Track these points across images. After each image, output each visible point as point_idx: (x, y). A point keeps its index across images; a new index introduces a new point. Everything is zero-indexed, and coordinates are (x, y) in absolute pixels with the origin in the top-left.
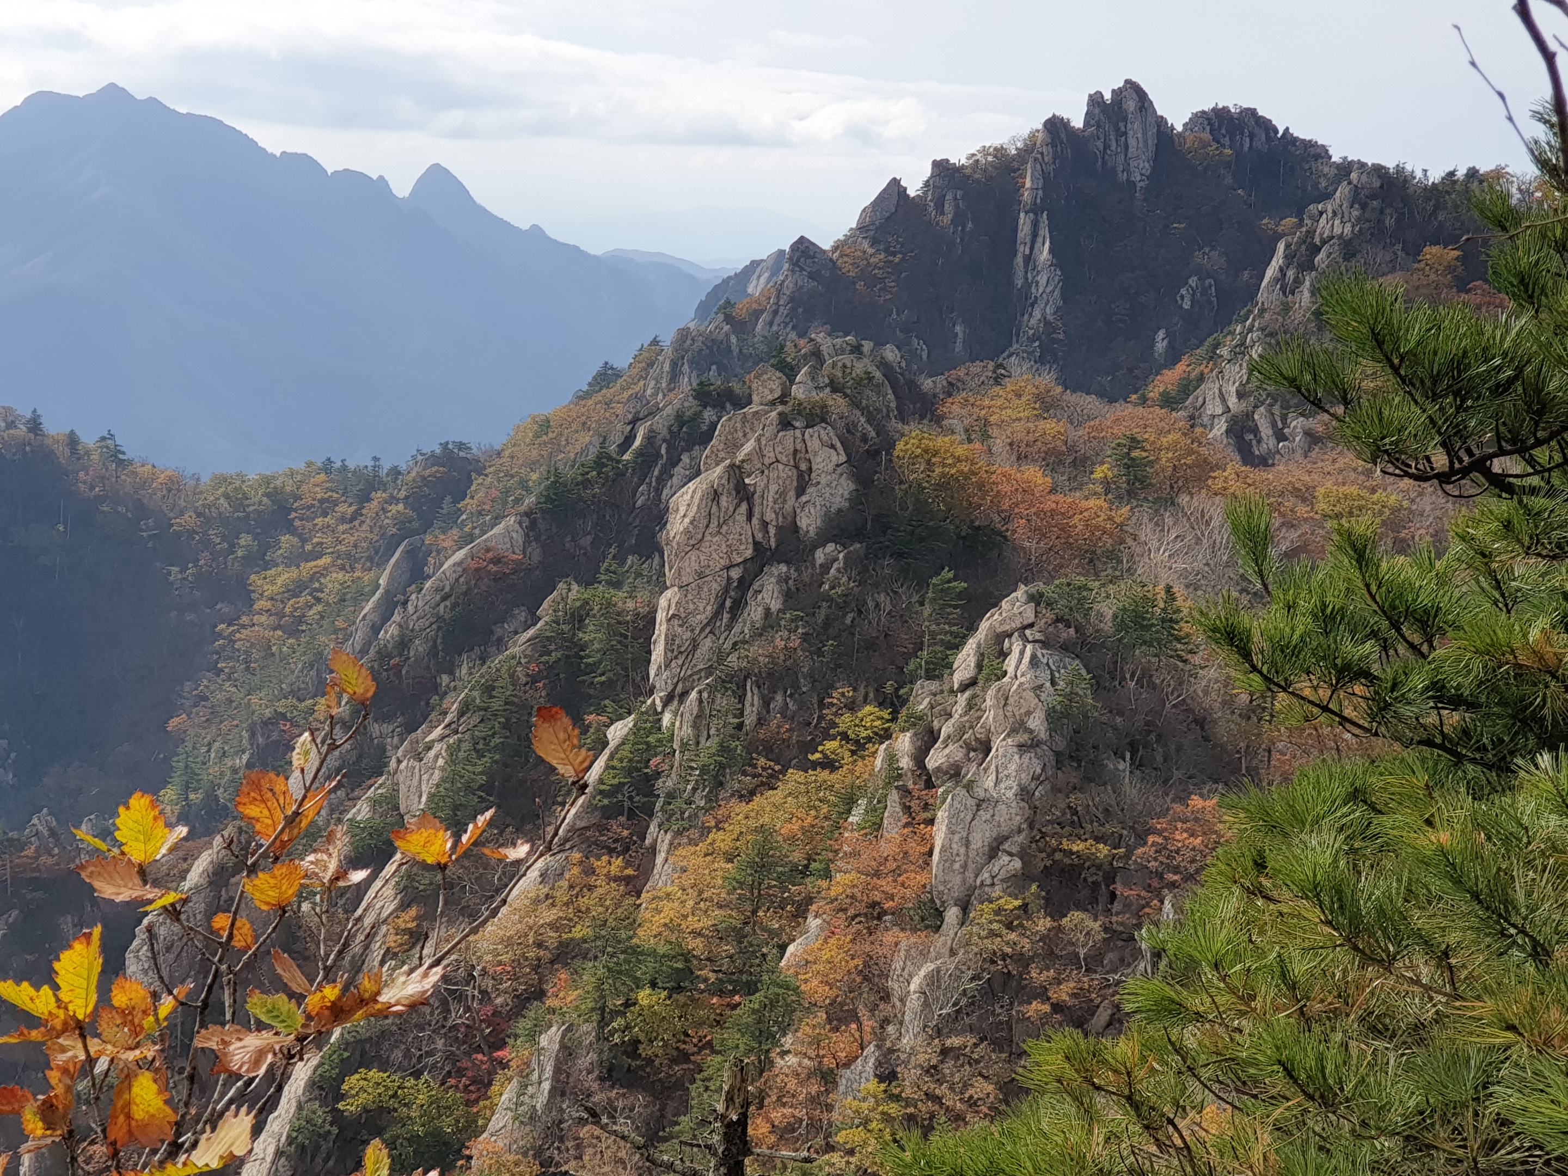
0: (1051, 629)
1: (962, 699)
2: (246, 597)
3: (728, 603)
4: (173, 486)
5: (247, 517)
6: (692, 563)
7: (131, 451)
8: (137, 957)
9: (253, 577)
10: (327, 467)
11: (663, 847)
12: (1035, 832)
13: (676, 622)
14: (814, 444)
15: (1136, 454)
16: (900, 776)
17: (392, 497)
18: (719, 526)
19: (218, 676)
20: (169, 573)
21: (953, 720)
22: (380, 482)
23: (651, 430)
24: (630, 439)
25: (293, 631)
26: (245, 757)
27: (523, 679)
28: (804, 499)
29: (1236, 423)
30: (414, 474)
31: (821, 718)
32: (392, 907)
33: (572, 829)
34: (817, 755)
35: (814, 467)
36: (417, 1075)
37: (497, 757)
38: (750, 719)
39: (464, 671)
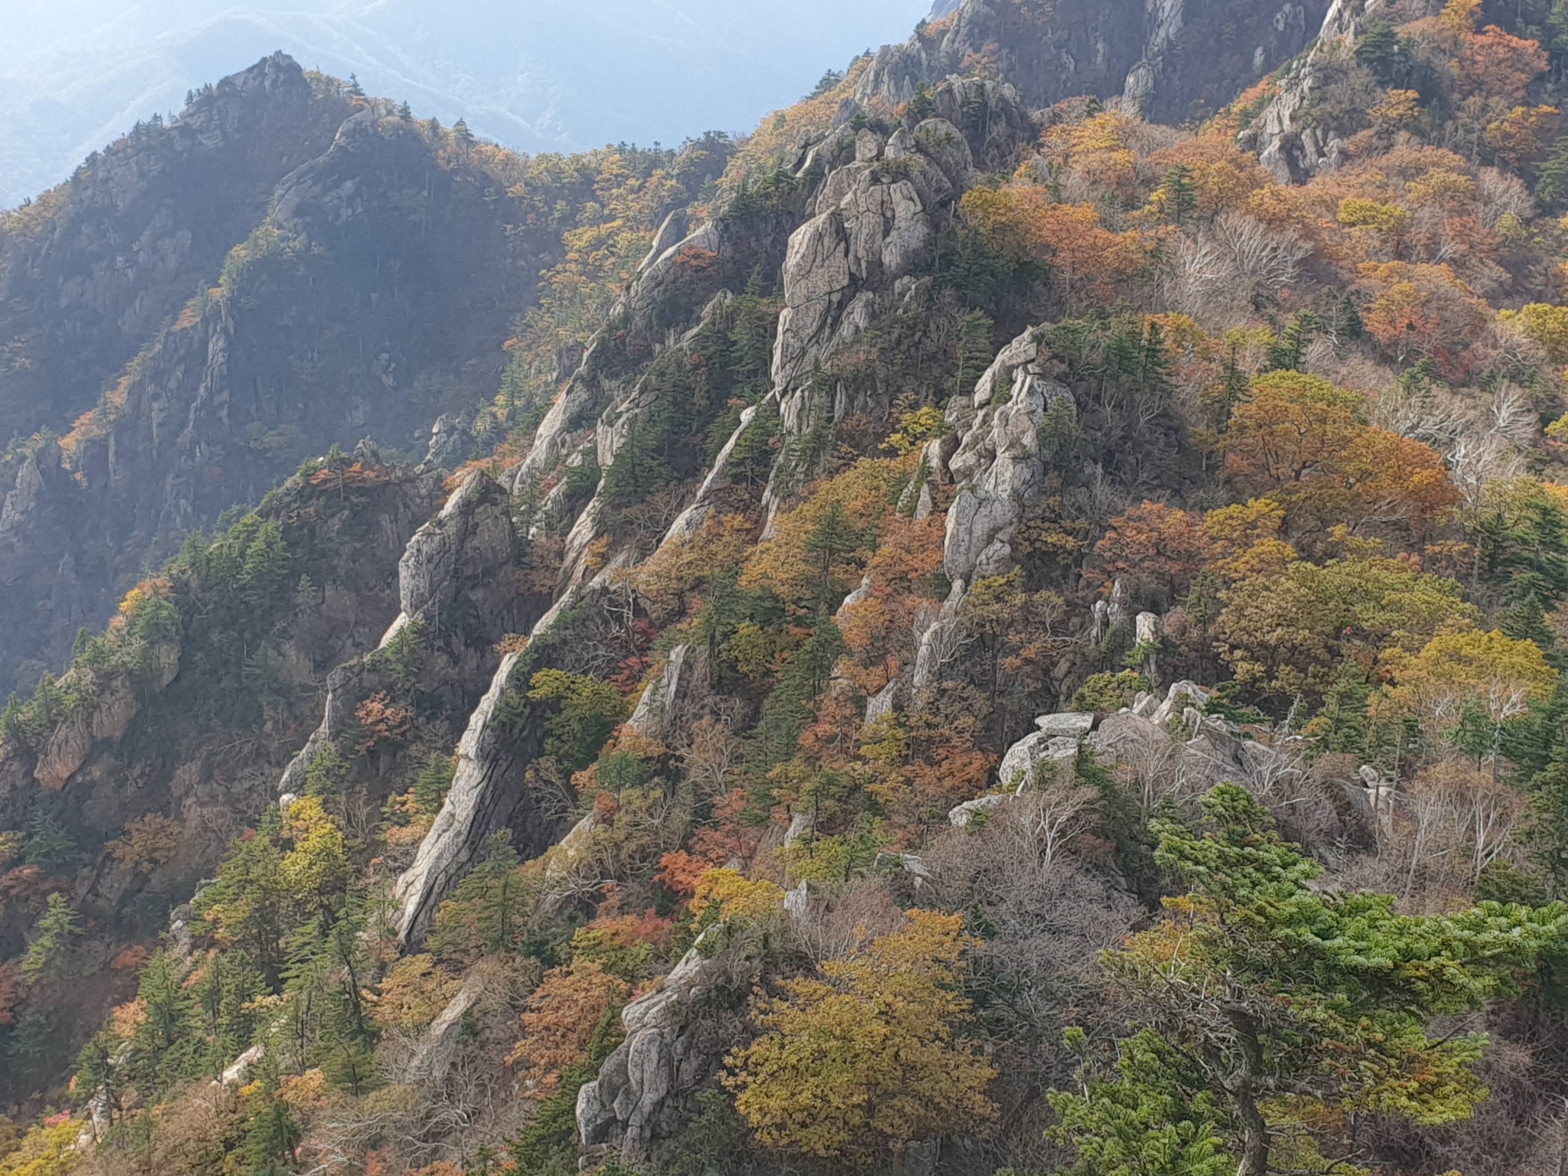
0: (1048, 364)
1: (981, 413)
2: (560, 249)
3: (829, 320)
4: (509, 161)
5: (563, 187)
6: (801, 290)
7: (478, 134)
8: (407, 566)
9: (566, 234)
10: (621, 149)
11: (773, 508)
12: (1022, 526)
13: (789, 334)
14: (897, 197)
15: (1185, 181)
16: (930, 473)
17: (668, 173)
18: (823, 261)
19: (540, 309)
20: (505, 229)
21: (971, 432)
22: (661, 161)
23: (818, 154)
24: (802, 160)
25: (593, 277)
26: (555, 375)
27: (689, 367)
28: (888, 240)
29: (1287, 142)
30: (684, 156)
31: (890, 414)
32: (590, 536)
33: (709, 491)
34: (885, 445)
35: (897, 215)
36: (585, 673)
37: (666, 428)
38: (838, 413)
39: (672, 341)
